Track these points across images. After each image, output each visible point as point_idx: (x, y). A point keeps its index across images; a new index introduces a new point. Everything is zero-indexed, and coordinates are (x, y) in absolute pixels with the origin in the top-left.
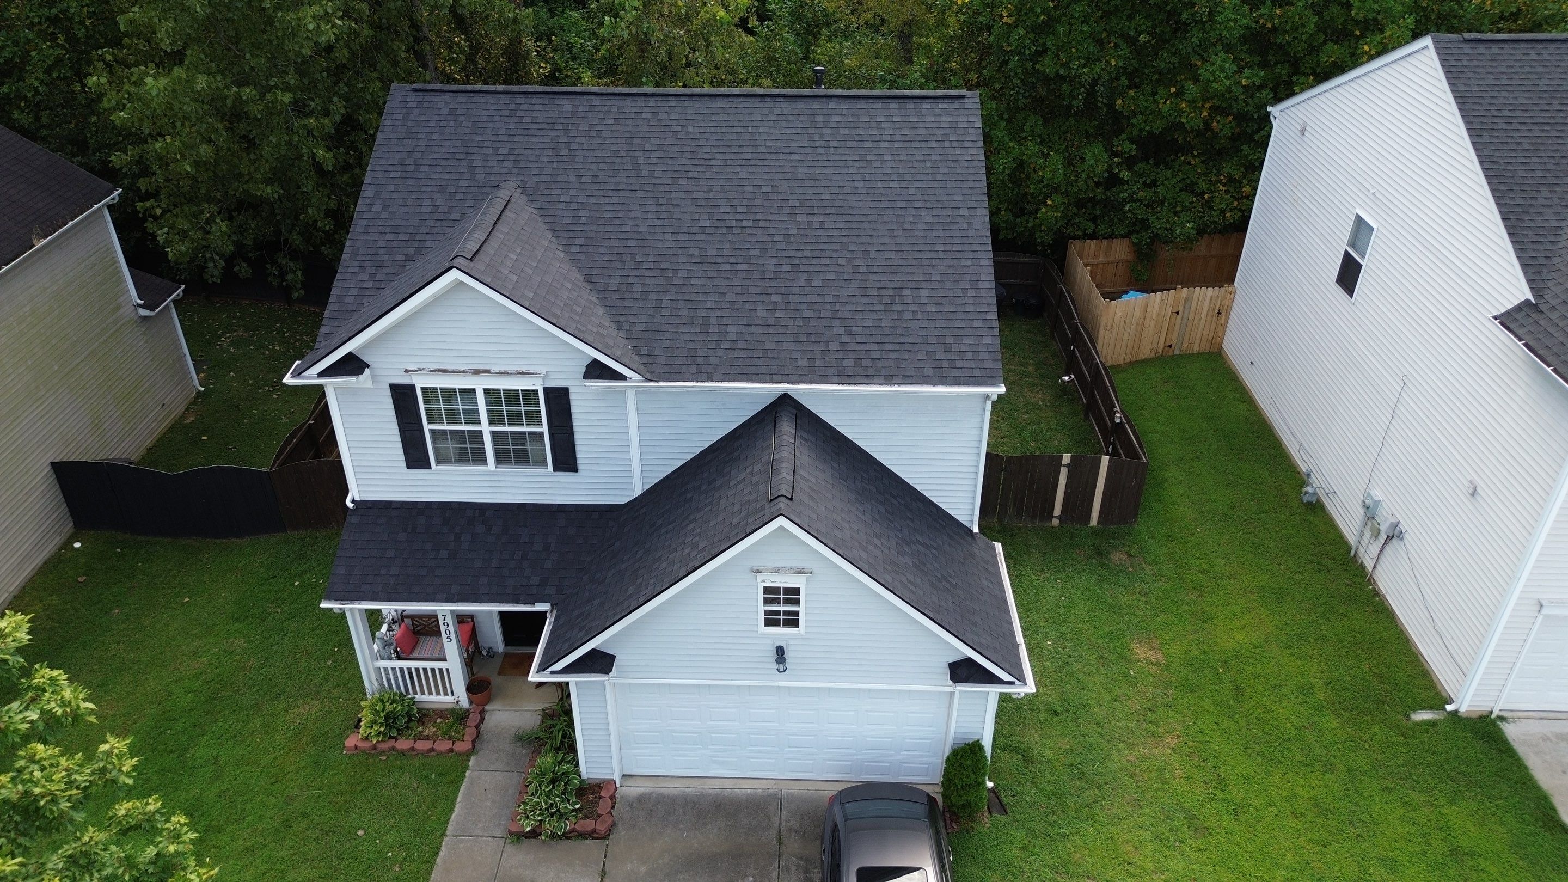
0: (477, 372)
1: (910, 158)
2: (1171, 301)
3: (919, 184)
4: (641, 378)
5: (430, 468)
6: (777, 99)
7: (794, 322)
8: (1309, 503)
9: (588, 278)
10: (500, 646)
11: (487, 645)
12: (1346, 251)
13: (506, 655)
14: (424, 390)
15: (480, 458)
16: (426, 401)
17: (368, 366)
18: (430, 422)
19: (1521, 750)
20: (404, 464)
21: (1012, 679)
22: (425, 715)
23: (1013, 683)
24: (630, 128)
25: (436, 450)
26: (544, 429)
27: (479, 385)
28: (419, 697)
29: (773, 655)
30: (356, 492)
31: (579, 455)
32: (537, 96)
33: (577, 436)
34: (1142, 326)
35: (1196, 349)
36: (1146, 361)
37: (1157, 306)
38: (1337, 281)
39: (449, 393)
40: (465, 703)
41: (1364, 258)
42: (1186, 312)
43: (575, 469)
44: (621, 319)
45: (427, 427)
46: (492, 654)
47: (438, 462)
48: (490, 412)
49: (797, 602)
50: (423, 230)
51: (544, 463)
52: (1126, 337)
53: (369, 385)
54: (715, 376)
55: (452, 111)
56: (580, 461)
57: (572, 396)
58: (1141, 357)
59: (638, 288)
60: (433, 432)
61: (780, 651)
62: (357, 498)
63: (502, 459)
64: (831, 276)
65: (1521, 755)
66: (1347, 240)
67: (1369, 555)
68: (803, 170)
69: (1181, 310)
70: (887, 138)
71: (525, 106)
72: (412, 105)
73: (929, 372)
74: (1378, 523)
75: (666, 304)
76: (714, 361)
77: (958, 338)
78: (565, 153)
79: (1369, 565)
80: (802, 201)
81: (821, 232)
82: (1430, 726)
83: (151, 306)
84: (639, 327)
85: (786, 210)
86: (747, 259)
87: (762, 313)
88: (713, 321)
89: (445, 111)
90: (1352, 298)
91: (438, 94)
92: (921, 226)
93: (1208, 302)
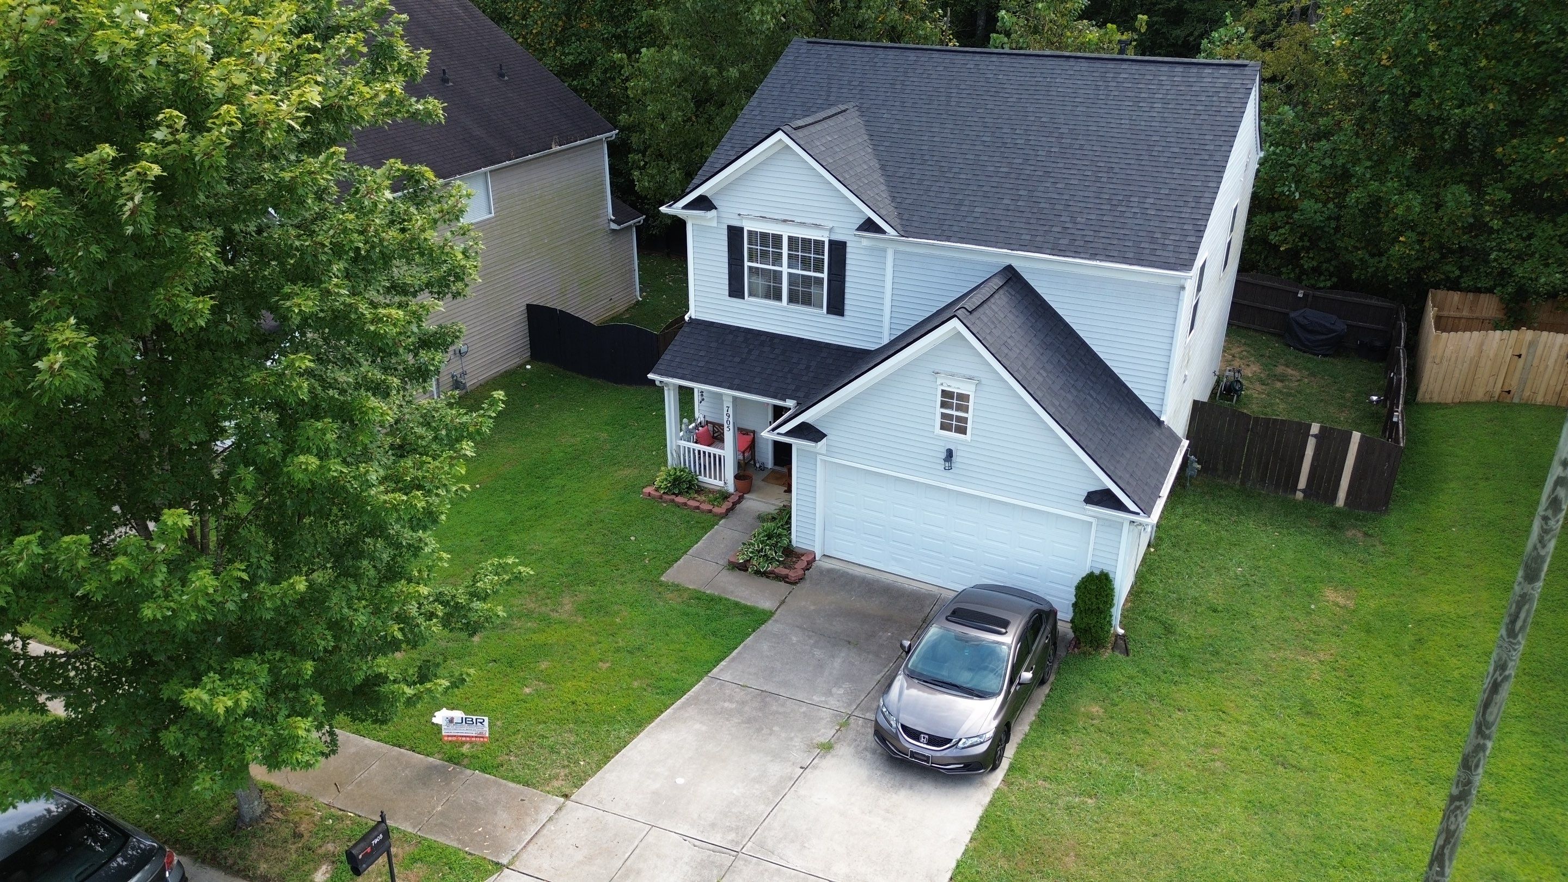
0: (785, 221)
1: (1178, 107)
2: (1512, 342)
3: (1177, 126)
4: (895, 233)
5: (743, 298)
7: (1031, 209)
9: (883, 167)
10: (770, 464)
11: (761, 460)
13: (773, 471)
14: (750, 232)
15: (778, 297)
16: (750, 243)
17: (716, 208)
18: (750, 260)
20: (727, 293)
21: (1138, 510)
22: (701, 490)
23: (1138, 514)
25: (749, 283)
26: (825, 276)
27: (786, 232)
28: (701, 478)
29: (944, 456)
30: (693, 313)
31: (846, 302)
33: (847, 285)
34: (1475, 365)
35: (1539, 399)
36: (1477, 403)
37: (1495, 345)
39: (764, 236)
40: (731, 488)
42: (1530, 358)
43: (842, 315)
44: (896, 195)
45: (747, 264)
46: (763, 468)
47: (750, 295)
48: (790, 256)
49: (966, 409)
51: (822, 307)
52: (1456, 374)
53: (714, 224)
55: (829, 57)
56: (846, 307)
57: (848, 250)
58: (1473, 398)
59: (917, 177)
60: (750, 268)
61: (950, 454)
62: (693, 317)
63: (793, 299)
64: (1075, 182)
68: (1081, 108)
69: (1523, 353)
70: (1163, 91)
71: (882, 56)
72: (803, 51)
73: (1130, 255)
75: (935, 189)
76: (956, 228)
77: (1166, 235)
78: (898, 87)
80: (1071, 131)
81: (1077, 152)
83: (619, 222)
84: (909, 201)
85: (1056, 135)
86: (1009, 166)
87: (1007, 201)
88: (966, 202)
89: (824, 56)
91: (823, 45)
92: (1167, 154)
93: (1556, 349)
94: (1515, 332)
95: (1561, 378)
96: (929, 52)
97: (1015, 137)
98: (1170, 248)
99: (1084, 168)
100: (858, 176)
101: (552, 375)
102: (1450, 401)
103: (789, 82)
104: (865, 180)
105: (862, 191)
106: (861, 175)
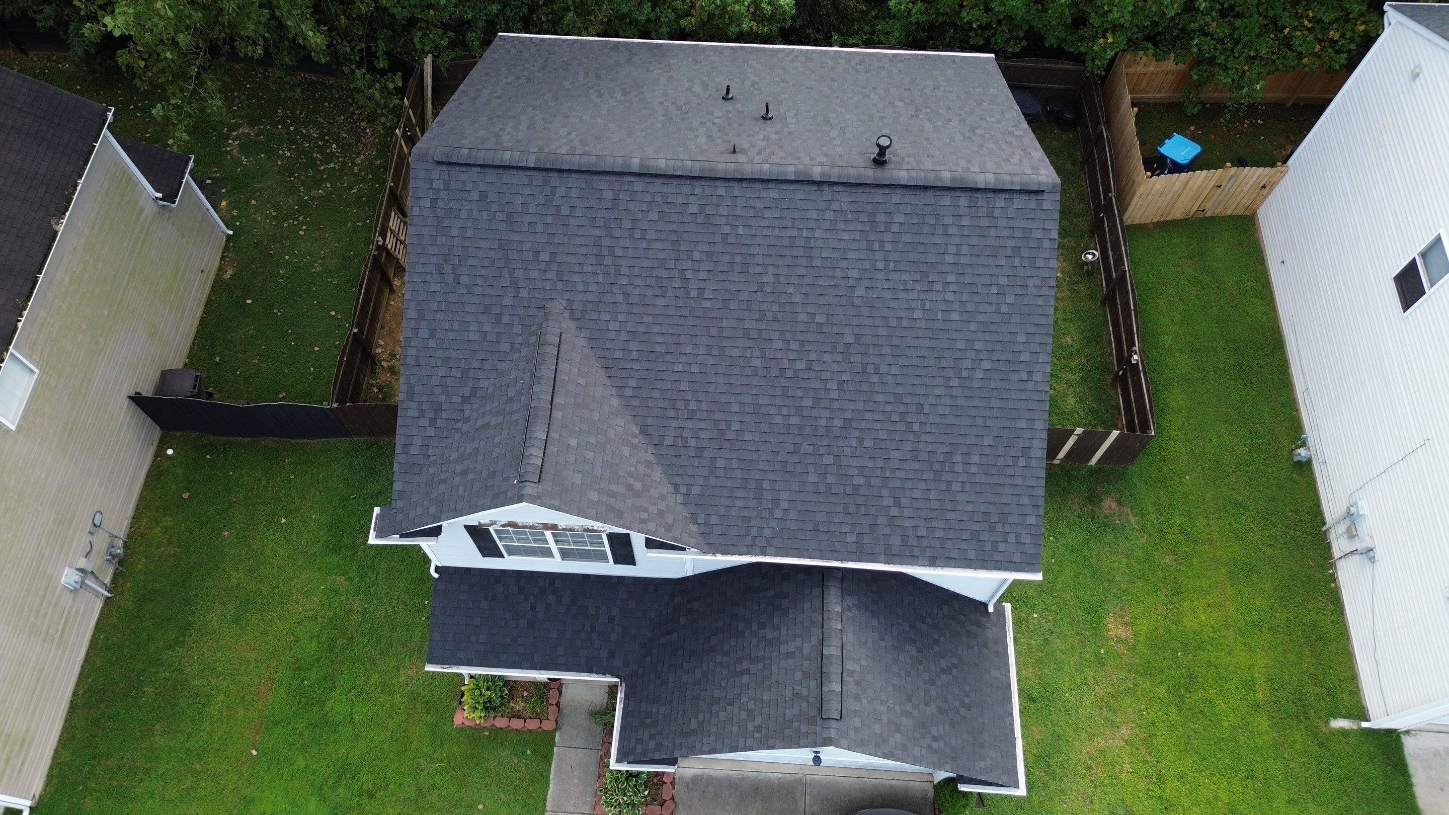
0: (546, 527)
1: (976, 280)
2: (1215, 177)
3: (980, 318)
4: (698, 551)
5: (503, 557)
6: (836, 188)
7: (845, 489)
8: (1299, 462)
9: (644, 430)
12: (1414, 259)
18: (503, 541)
19: (1413, 765)
20: (480, 556)
24: (675, 227)
25: (508, 551)
26: (607, 549)
30: (436, 562)
31: (637, 560)
32: (574, 176)
37: (1199, 181)
38: (1395, 278)
39: (519, 532)
41: (1432, 286)
42: (1229, 186)
43: (633, 564)
44: (678, 480)
45: (500, 543)
47: (511, 555)
48: (557, 540)
50: (476, 364)
51: (606, 561)
52: (1160, 203)
54: (769, 550)
55: (483, 196)
59: (692, 443)
60: (506, 545)
62: (440, 566)
63: (567, 557)
64: (883, 435)
65: (1411, 770)
66: (1420, 250)
67: (1339, 545)
68: (860, 292)
69: (1224, 184)
70: (952, 249)
71: (561, 191)
72: (438, 185)
73: (972, 555)
74: (1356, 530)
75: (721, 463)
76: (767, 532)
77: (1003, 517)
78: (608, 261)
79: (1336, 553)
80: (857, 337)
81: (875, 378)
82: (1344, 732)
83: (170, 197)
84: (696, 490)
85: (840, 348)
86: (799, 410)
87: (813, 478)
88: (766, 485)
89: (475, 196)
90: (1404, 312)
91: (465, 169)
92: (979, 374)
93: (1254, 179)
94: (1220, 170)
95: (1253, 197)
96: (626, 178)
97: (792, 356)
98: (1012, 538)
99: (888, 408)
100: (630, 487)
101: (208, 457)
102: (1149, 221)
103: (446, 261)
104: (638, 486)
105: (644, 515)
106: (631, 481)
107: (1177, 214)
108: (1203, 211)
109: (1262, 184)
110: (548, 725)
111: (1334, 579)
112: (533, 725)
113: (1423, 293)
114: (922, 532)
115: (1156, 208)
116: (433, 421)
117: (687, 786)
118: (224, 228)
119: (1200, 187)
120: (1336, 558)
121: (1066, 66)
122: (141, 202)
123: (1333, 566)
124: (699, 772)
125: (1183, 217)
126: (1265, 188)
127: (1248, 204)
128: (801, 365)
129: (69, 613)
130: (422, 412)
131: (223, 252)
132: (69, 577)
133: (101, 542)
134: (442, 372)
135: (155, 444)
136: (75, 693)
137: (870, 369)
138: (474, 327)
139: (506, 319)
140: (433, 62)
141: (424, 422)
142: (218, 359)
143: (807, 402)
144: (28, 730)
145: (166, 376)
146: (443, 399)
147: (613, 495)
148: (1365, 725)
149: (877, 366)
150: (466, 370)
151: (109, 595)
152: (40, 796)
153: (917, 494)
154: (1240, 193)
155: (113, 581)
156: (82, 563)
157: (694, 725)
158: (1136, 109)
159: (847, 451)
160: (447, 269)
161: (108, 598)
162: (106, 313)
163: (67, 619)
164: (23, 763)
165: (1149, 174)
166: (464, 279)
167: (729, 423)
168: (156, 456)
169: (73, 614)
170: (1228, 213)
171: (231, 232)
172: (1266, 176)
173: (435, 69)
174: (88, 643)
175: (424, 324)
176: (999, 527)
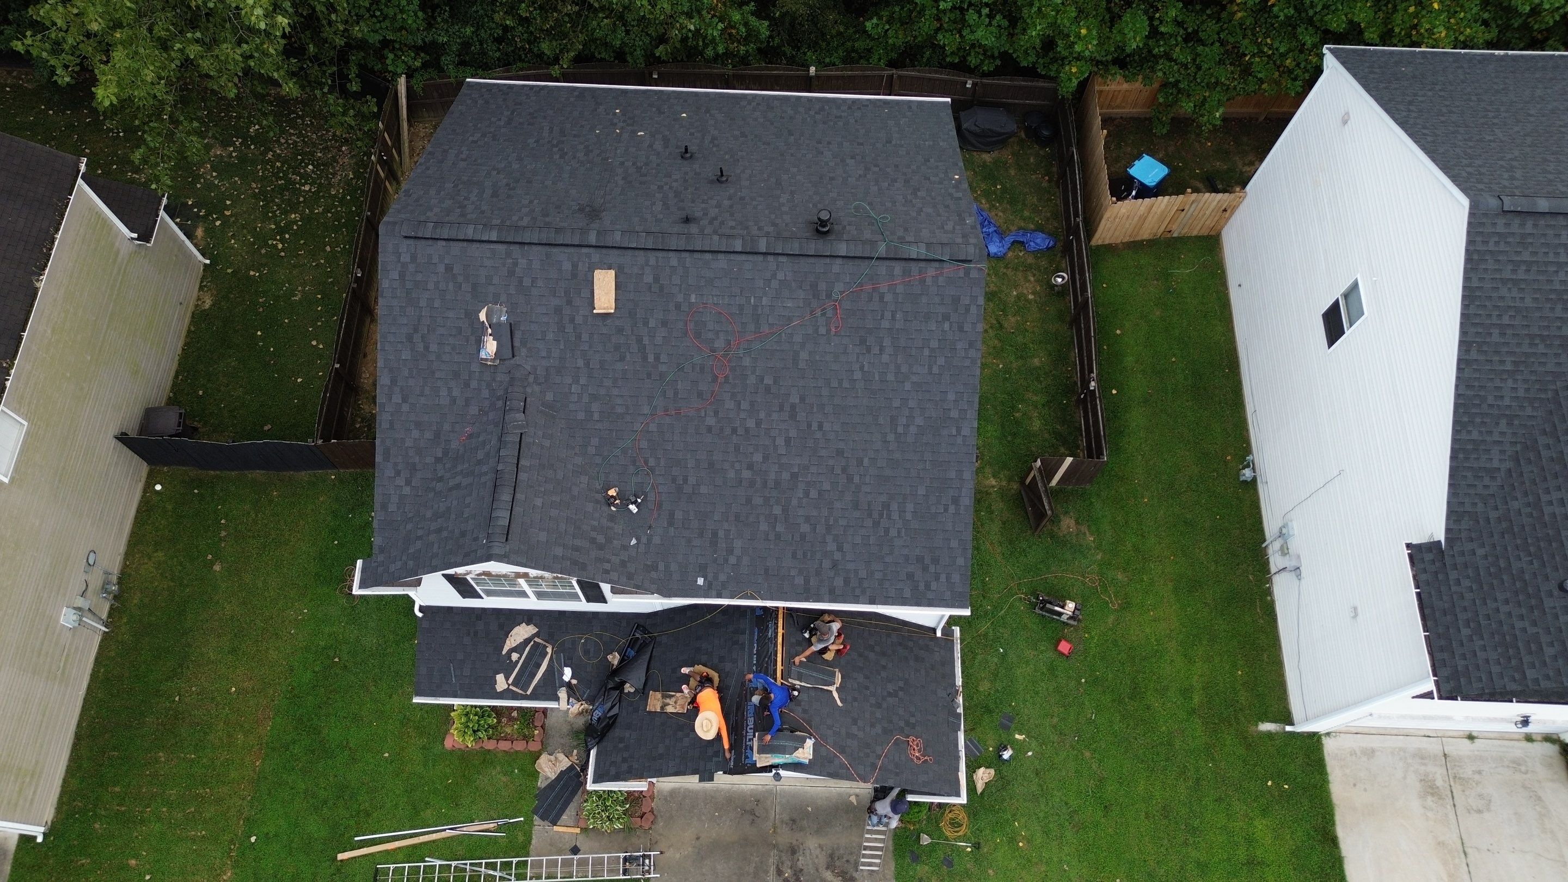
1: (909, 343)
2: (1178, 202)
4: (660, 596)
5: (483, 597)
6: (781, 259)
7: (793, 536)
8: (1245, 482)
12: (1338, 299)
15: (525, 598)
18: (481, 587)
19: (1331, 766)
20: (461, 598)
25: (487, 594)
26: (578, 591)
32: (534, 248)
34: (1144, 219)
36: (1142, 243)
37: (1163, 206)
38: (1323, 315)
39: (494, 578)
41: (1351, 326)
42: (1191, 210)
43: (604, 602)
45: (478, 588)
48: (531, 585)
50: (447, 427)
51: (580, 601)
52: (1127, 226)
56: (609, 601)
60: (483, 589)
62: (422, 603)
65: (1329, 769)
66: (1342, 291)
67: (1275, 562)
68: (804, 355)
69: (1186, 209)
70: (888, 315)
71: (523, 262)
72: (405, 258)
73: (907, 593)
74: (1288, 549)
75: (679, 515)
76: (722, 577)
77: (936, 561)
78: (570, 328)
79: (1273, 569)
80: (802, 399)
81: (819, 435)
82: (1269, 735)
83: (145, 236)
84: (656, 540)
85: (787, 408)
86: (750, 467)
87: (764, 527)
88: (721, 534)
89: (441, 269)
90: (1329, 348)
91: (430, 242)
92: (913, 429)
93: (1215, 203)
94: (1181, 196)
95: (1216, 219)
96: (584, 250)
97: (743, 415)
98: (943, 578)
99: (831, 462)
100: (593, 541)
101: (196, 491)
102: (1119, 241)
103: (416, 330)
104: (601, 539)
105: (607, 566)
106: (594, 534)
107: (1145, 235)
108: (1170, 232)
109: (1223, 208)
110: (534, 746)
111: (1269, 592)
112: (520, 746)
113: (1343, 333)
114: (863, 574)
115: (1124, 230)
116: (408, 482)
117: (666, 799)
118: (200, 257)
119: (1163, 212)
120: (1273, 573)
121: (1041, 84)
122: (117, 244)
123: (1269, 580)
124: (677, 785)
125: (1151, 237)
126: (1227, 212)
127: (1212, 226)
128: (751, 424)
129: (69, 650)
130: (398, 473)
131: (202, 282)
132: (67, 618)
133: (96, 580)
134: (415, 433)
135: (143, 480)
136: (79, 725)
137: (815, 426)
138: (444, 392)
139: (474, 384)
140: (407, 82)
141: (400, 481)
142: (201, 392)
143: (758, 457)
144: (37, 762)
145: (149, 414)
146: (417, 459)
147: (576, 549)
148: (1288, 728)
149: (820, 426)
150: (437, 435)
151: (107, 630)
152: (53, 822)
153: (858, 540)
154: (1203, 216)
155: (110, 615)
156: (80, 602)
157: (661, 750)
158: (1105, 131)
159: (794, 502)
160: (417, 338)
161: (105, 632)
162: (89, 358)
163: (68, 655)
164: (35, 793)
165: (1114, 199)
166: (434, 347)
167: (685, 480)
168: (145, 491)
169: (73, 651)
170: (1195, 233)
171: (208, 262)
172: (1225, 201)
173: (409, 89)
174: (89, 677)
175: (397, 390)
176: (932, 569)
